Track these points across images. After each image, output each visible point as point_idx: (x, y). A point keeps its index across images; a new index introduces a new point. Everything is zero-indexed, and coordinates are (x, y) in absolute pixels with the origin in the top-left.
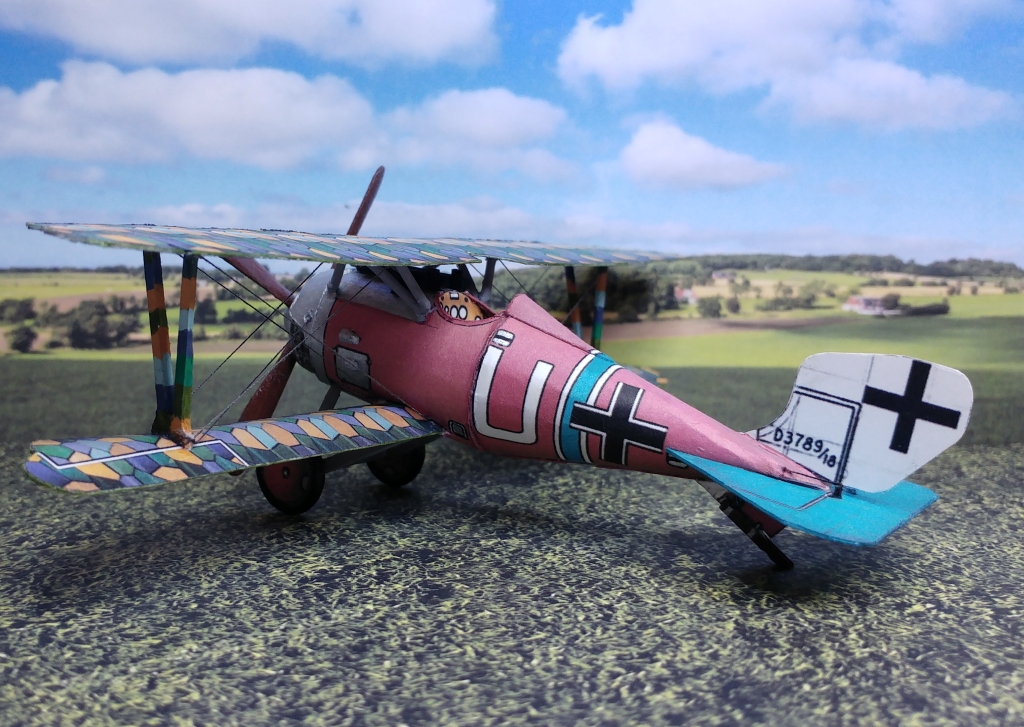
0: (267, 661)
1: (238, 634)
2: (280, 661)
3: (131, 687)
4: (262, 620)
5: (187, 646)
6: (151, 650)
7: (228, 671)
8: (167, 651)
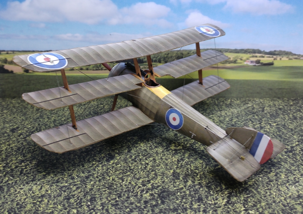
0: (67, 181)
1: (63, 171)
2: (69, 181)
3: (37, 189)
4: (69, 167)
5: (51, 175)
6: (43, 177)
7: (58, 184)
8: (46, 177)
